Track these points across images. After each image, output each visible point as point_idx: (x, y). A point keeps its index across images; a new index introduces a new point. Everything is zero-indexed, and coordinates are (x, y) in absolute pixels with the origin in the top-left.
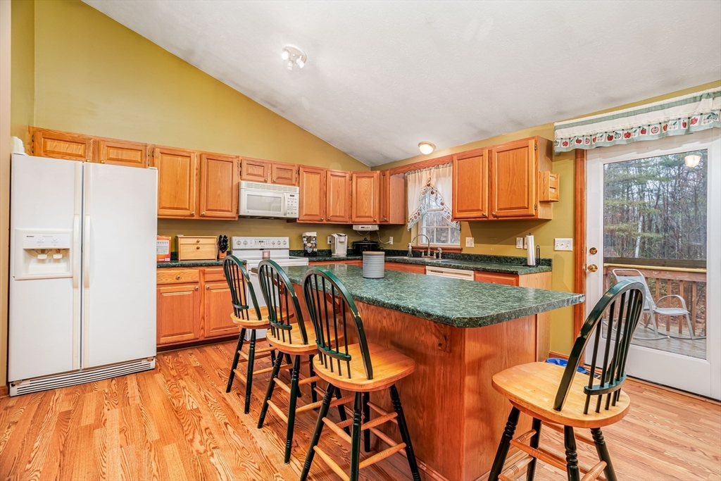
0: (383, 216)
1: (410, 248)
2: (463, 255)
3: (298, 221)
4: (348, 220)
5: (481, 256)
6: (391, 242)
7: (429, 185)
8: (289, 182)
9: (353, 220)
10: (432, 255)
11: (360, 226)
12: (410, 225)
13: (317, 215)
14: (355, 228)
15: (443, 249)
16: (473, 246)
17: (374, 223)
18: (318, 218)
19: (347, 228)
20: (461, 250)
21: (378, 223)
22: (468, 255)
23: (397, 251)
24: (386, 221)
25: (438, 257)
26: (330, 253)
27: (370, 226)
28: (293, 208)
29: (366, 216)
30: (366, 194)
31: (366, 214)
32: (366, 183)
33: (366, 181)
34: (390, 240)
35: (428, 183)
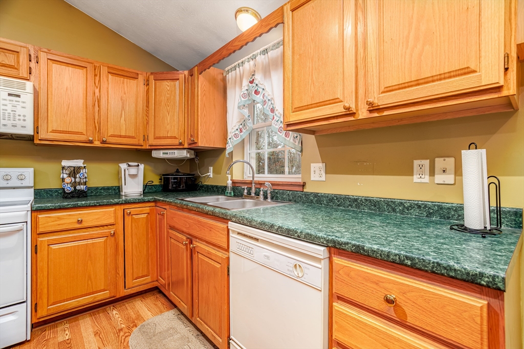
0: (191, 136)
1: (229, 182)
2: (307, 195)
3: (37, 142)
4: (141, 142)
6: (211, 174)
7: (251, 82)
8: (13, 72)
9: (151, 143)
10: (257, 194)
11: (162, 152)
12: (229, 148)
13: (81, 134)
14: (155, 154)
15: (273, 184)
16: (323, 178)
17: (180, 147)
18: (83, 138)
19: (142, 154)
20: (304, 185)
21: (187, 146)
22: (316, 195)
23: (217, 187)
24: (197, 143)
25: (266, 198)
26: (117, 191)
27: (176, 151)
28: (18, 117)
29: (169, 136)
30: (168, 104)
31: (168, 133)
32: (168, 88)
33: (168, 86)
34: (209, 171)
35: (251, 80)
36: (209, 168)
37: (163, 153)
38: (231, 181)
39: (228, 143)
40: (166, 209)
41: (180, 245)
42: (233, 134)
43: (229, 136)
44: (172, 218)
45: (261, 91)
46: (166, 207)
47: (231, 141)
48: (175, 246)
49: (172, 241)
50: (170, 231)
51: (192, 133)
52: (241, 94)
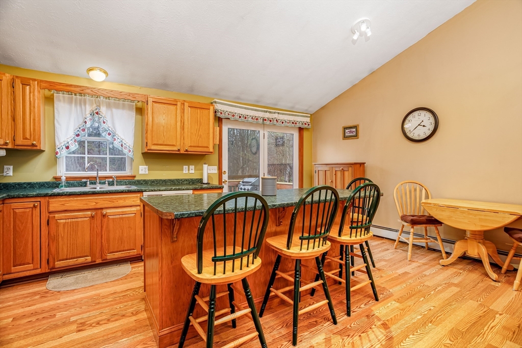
0: (26, 139)
2: (138, 181)
5: (157, 180)
7: (97, 113)
15: (117, 177)
16: (147, 173)
20: (134, 177)
21: (10, 146)
24: (33, 145)
34: (5, 170)
35: (96, 111)
36: (5, 167)
38: (65, 177)
39: (62, 149)
40: (40, 201)
41: (80, 219)
42: (70, 143)
43: (61, 143)
44: (62, 205)
45: (106, 122)
46: (39, 200)
47: (64, 147)
48: (69, 223)
49: (62, 221)
50: (56, 215)
51: (28, 137)
52: (88, 119)
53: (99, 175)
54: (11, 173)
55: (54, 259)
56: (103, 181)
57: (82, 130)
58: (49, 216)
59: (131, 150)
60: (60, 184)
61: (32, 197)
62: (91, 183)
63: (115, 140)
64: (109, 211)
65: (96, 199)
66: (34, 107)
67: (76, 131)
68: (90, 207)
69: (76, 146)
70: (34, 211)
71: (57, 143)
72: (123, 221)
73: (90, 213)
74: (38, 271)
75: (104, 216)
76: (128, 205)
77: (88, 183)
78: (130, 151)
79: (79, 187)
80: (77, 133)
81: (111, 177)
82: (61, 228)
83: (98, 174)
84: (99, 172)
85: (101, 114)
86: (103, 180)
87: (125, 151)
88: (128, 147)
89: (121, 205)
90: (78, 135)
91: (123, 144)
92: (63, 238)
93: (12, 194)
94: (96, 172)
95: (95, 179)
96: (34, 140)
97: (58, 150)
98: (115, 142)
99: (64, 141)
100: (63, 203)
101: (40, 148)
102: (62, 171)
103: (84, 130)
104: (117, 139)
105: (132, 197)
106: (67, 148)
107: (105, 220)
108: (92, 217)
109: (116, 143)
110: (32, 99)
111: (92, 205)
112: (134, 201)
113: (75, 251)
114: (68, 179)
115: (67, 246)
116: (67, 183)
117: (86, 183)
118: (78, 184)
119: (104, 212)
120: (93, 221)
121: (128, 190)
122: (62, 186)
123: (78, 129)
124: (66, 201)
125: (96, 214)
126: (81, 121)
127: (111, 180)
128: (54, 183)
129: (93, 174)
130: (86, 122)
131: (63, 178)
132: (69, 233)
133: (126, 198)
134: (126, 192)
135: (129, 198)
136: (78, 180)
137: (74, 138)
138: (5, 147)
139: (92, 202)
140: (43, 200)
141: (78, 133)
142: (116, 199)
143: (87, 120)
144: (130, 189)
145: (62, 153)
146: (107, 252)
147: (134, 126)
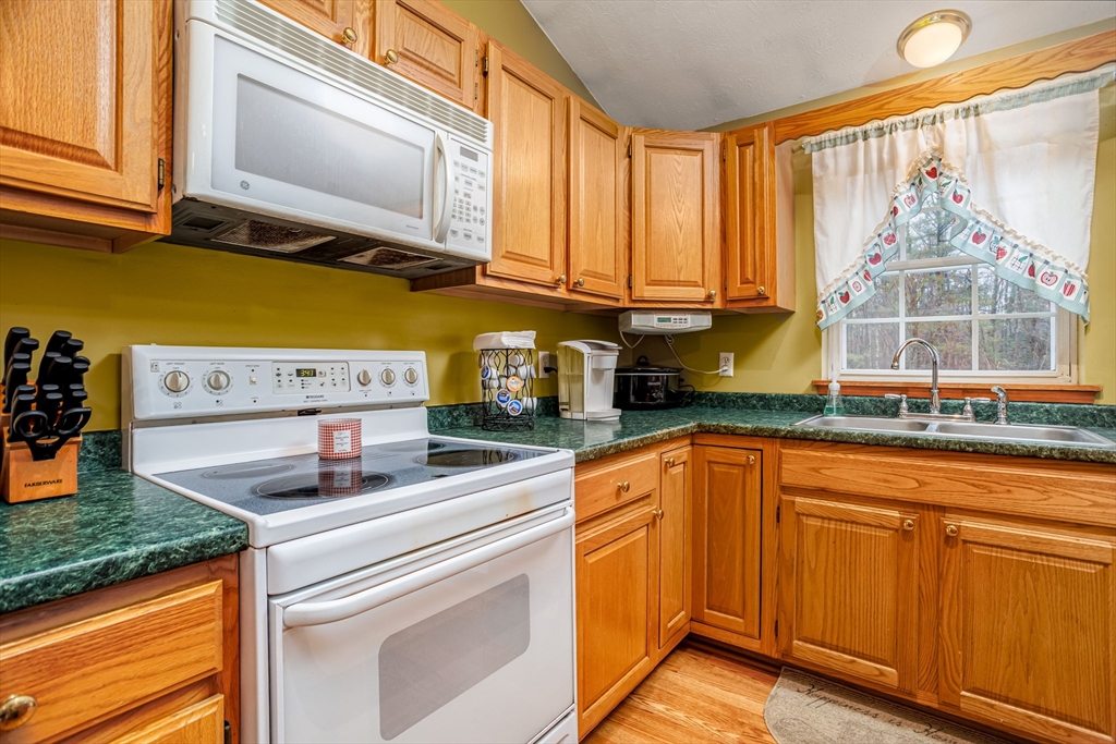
0: (747, 281)
3: (479, 281)
6: (729, 369)
9: (637, 294)
13: (544, 264)
18: (547, 275)
20: (1096, 392)
21: (718, 304)
24: (761, 297)
27: (689, 317)
28: (473, 213)
29: (682, 279)
30: (680, 205)
31: (679, 272)
32: (680, 169)
33: (679, 164)
34: (722, 363)
35: (929, 169)
36: (723, 355)
37: (660, 320)
38: (838, 384)
39: (832, 302)
40: (761, 450)
41: (863, 530)
42: (851, 283)
43: (829, 286)
44: (813, 469)
45: (965, 194)
46: (760, 446)
47: (837, 297)
48: (832, 532)
49: (812, 522)
50: (798, 499)
51: (750, 277)
52: (902, 198)
53: (940, 380)
54: (731, 372)
55: (791, 628)
56: (954, 402)
57: (886, 239)
58: (780, 499)
59: (1078, 284)
60: (825, 402)
61: (742, 435)
62: (917, 408)
63: (1001, 253)
64: (969, 523)
65: (920, 468)
66: (762, 196)
67: (870, 246)
68: (899, 495)
69: (868, 290)
70: (748, 475)
71: (821, 288)
72: (1036, 579)
73: (896, 514)
74: (754, 645)
75: (950, 540)
76: (1062, 514)
77: (904, 405)
78: (1070, 289)
79: (877, 415)
80: (873, 253)
81: (986, 391)
82: (809, 542)
83: (935, 376)
84: (940, 372)
85: (946, 172)
86: (953, 400)
87: (1050, 291)
88: (1060, 274)
89: (1026, 510)
90: (876, 259)
91: (1038, 265)
92: (813, 573)
93: (710, 421)
94: (930, 372)
95: (926, 394)
96: (763, 284)
97: (821, 307)
98: (1001, 261)
99: (837, 280)
100: (815, 465)
101: (775, 302)
102: (837, 368)
103: (891, 239)
104: (1008, 249)
105: (1084, 484)
106: (845, 298)
107: (955, 554)
108: (904, 534)
109: (1008, 265)
110: (757, 175)
111: (905, 487)
112: (1095, 504)
113: (848, 629)
114: (848, 391)
115: (826, 604)
116: (844, 401)
117: (897, 403)
118: (876, 406)
119: (952, 522)
120: (908, 545)
121: (1061, 451)
122: (831, 410)
123: (877, 240)
124: (823, 459)
125: (920, 523)
126: (884, 210)
127: (985, 400)
128: (813, 399)
129: (923, 376)
130: (895, 211)
131: (835, 387)
132: (830, 565)
133: (1055, 483)
134: (1050, 458)
135: (1073, 486)
136: (875, 393)
137: (863, 267)
138: (708, 306)
139: (905, 477)
140: (770, 449)
141: (877, 250)
142: (1001, 480)
143: (901, 205)
144: (1075, 445)
145: (830, 313)
146: (960, 681)
147: (1090, 184)
